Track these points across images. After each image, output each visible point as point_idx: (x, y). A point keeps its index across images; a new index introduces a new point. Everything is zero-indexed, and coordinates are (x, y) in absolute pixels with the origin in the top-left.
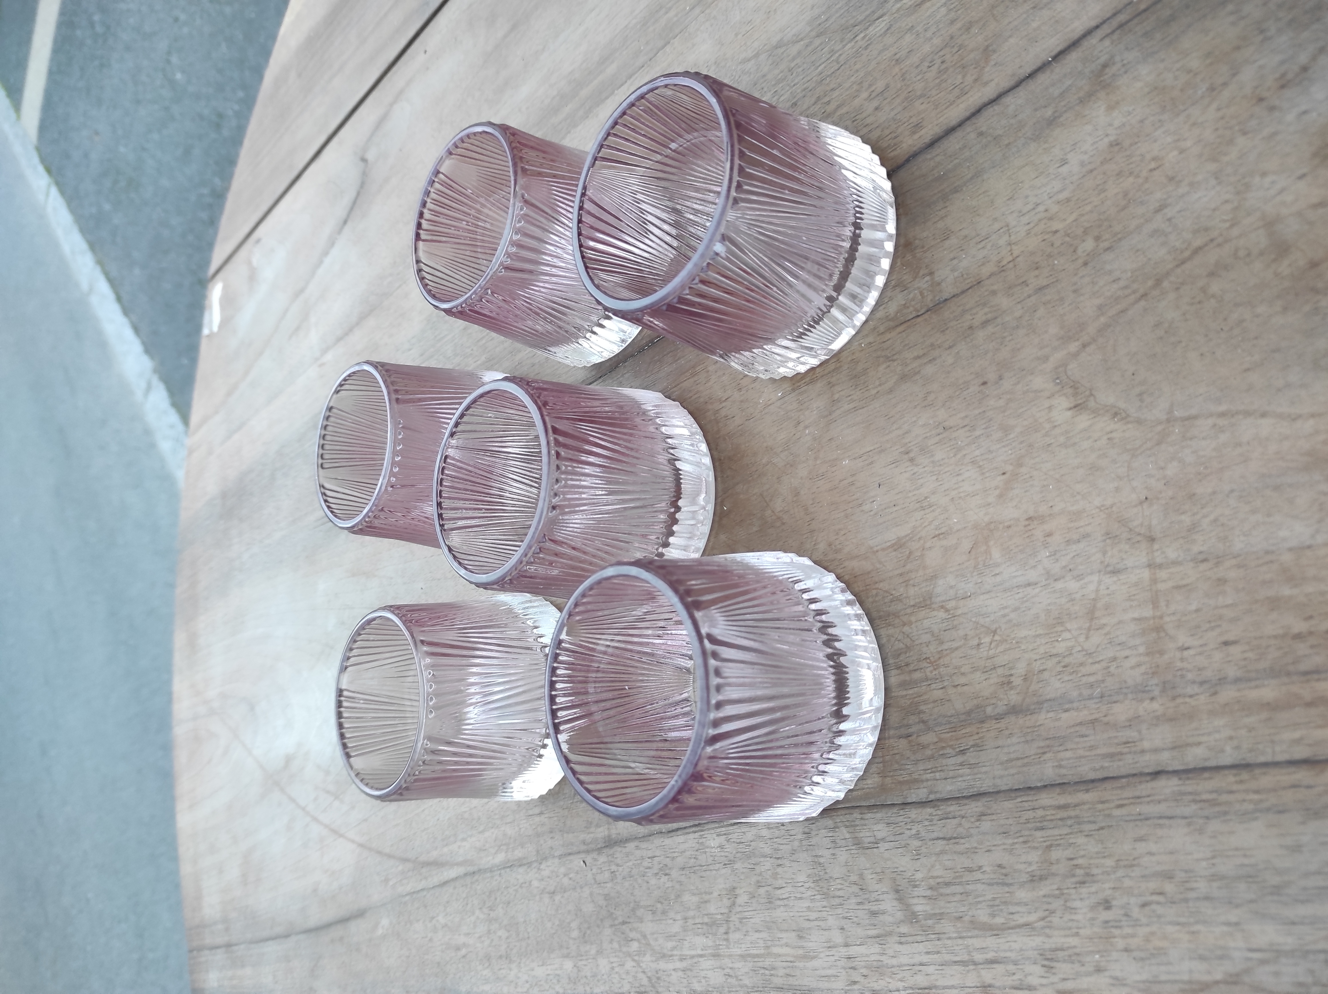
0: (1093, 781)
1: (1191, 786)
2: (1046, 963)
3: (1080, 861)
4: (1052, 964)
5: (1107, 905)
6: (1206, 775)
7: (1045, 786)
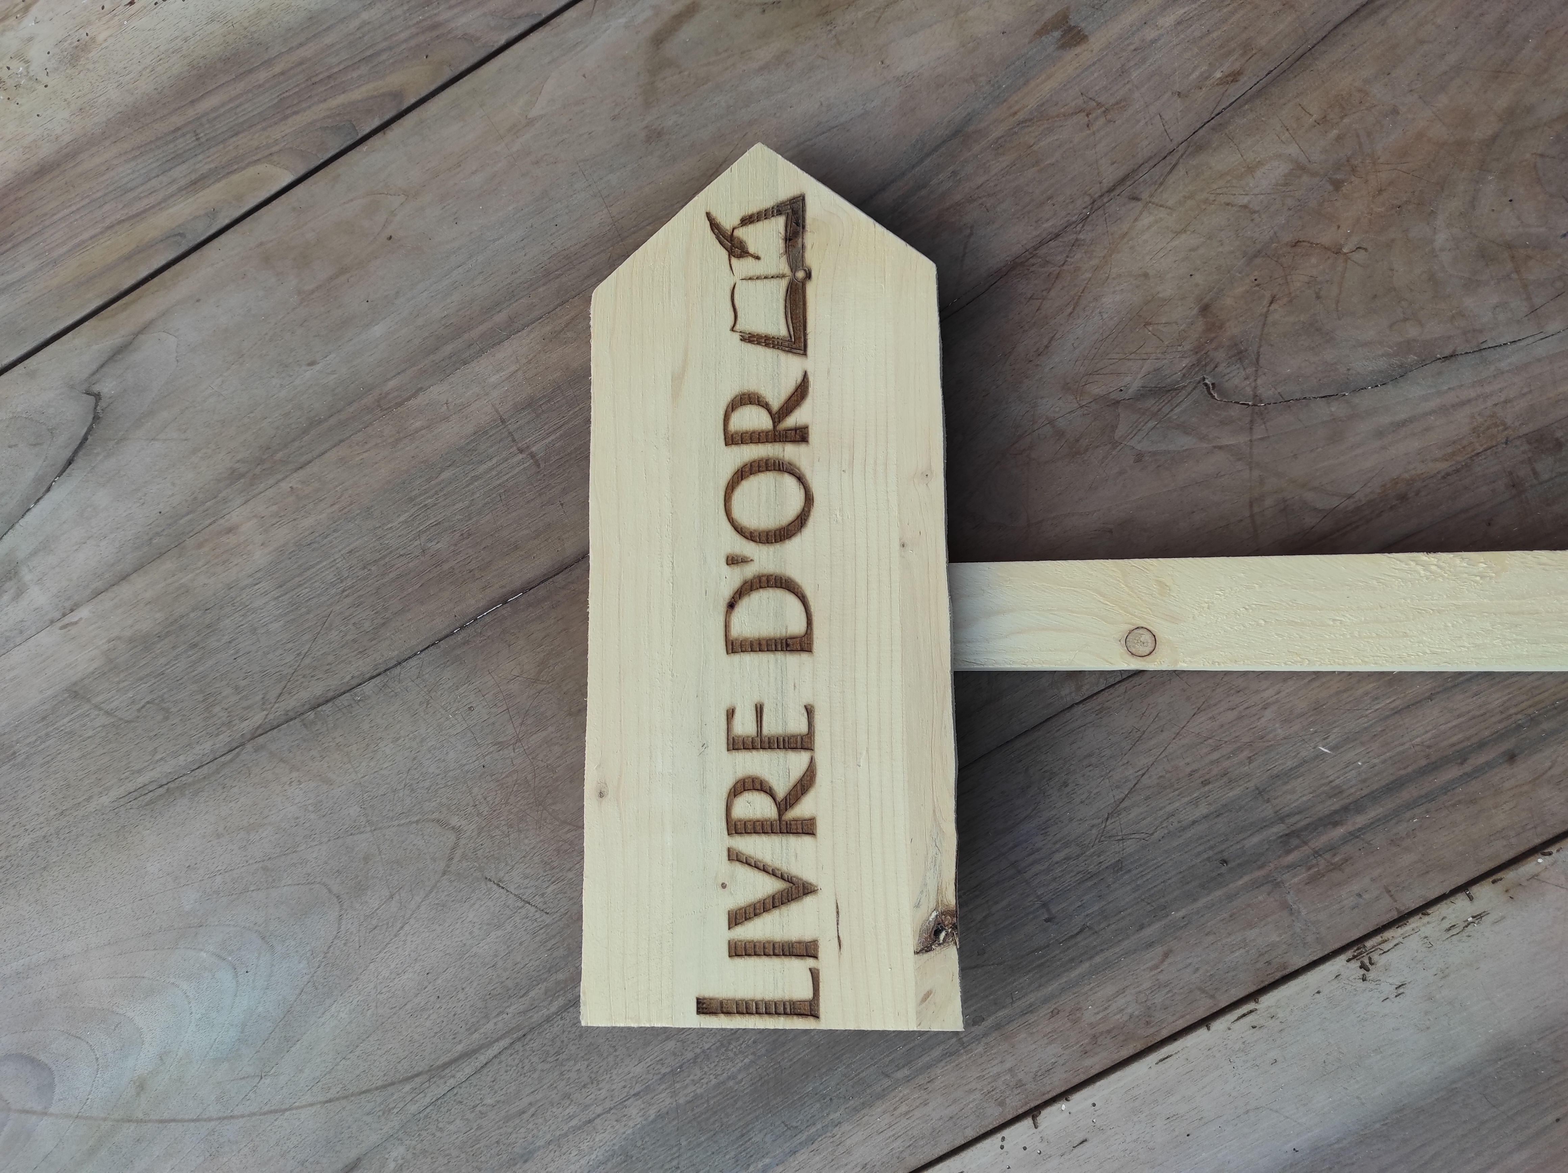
0: (1041, 723)
1: (1089, 705)
2: (1043, 832)
3: (1046, 769)
4: (1046, 831)
5: (1065, 784)
6: (1095, 698)
7: (1016, 737)
